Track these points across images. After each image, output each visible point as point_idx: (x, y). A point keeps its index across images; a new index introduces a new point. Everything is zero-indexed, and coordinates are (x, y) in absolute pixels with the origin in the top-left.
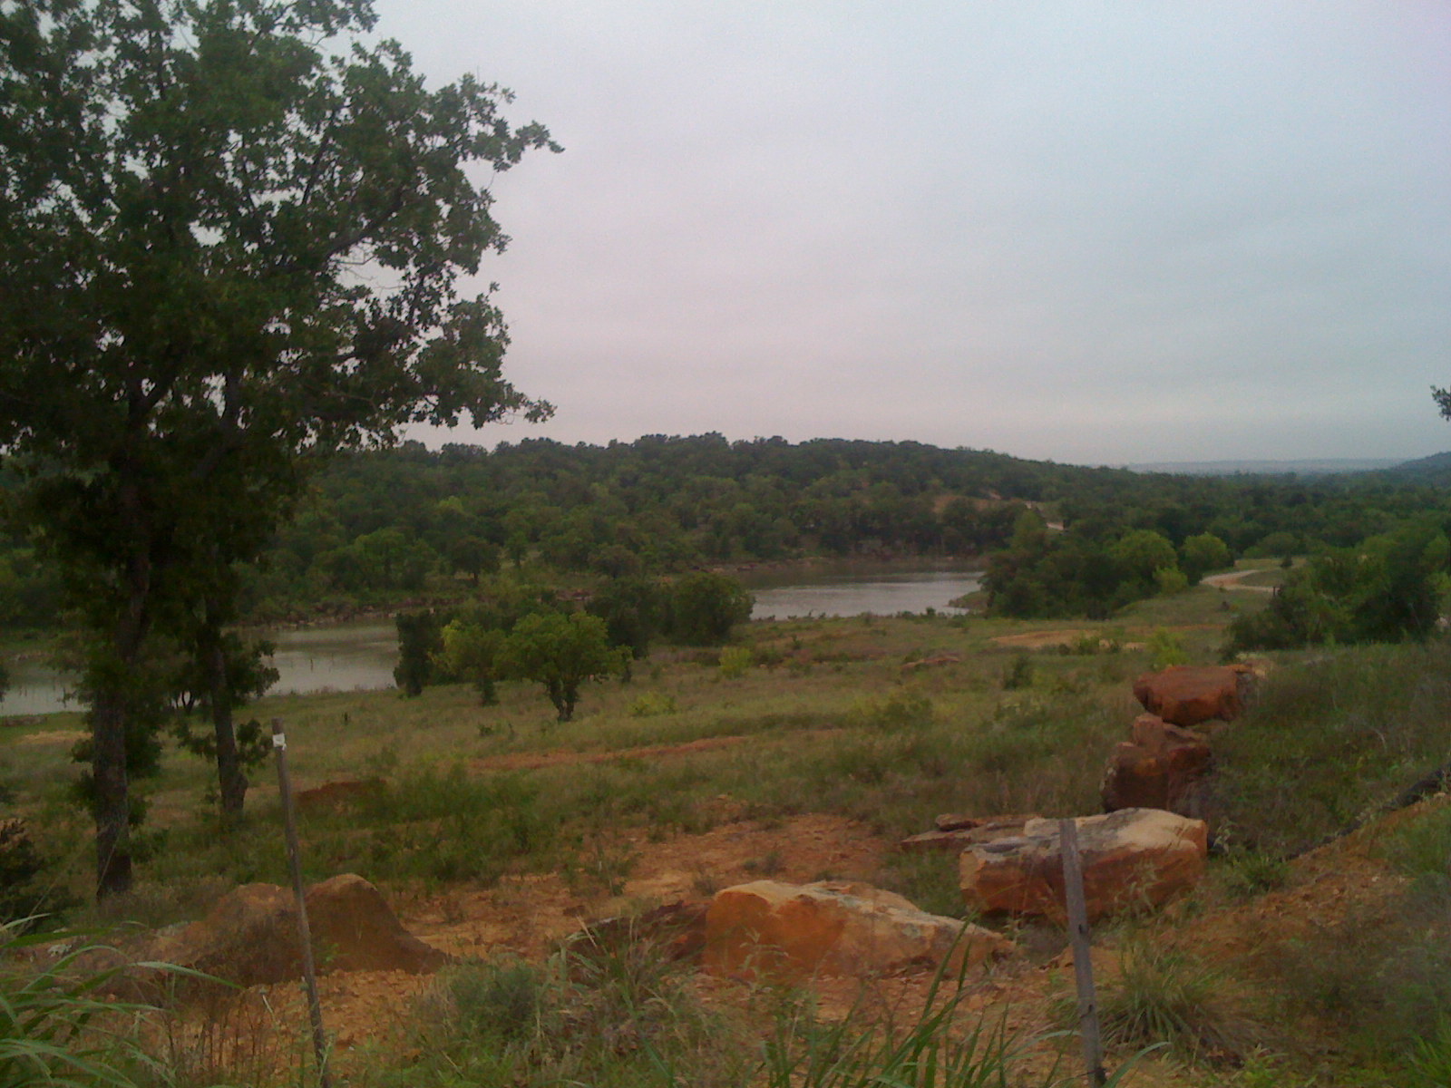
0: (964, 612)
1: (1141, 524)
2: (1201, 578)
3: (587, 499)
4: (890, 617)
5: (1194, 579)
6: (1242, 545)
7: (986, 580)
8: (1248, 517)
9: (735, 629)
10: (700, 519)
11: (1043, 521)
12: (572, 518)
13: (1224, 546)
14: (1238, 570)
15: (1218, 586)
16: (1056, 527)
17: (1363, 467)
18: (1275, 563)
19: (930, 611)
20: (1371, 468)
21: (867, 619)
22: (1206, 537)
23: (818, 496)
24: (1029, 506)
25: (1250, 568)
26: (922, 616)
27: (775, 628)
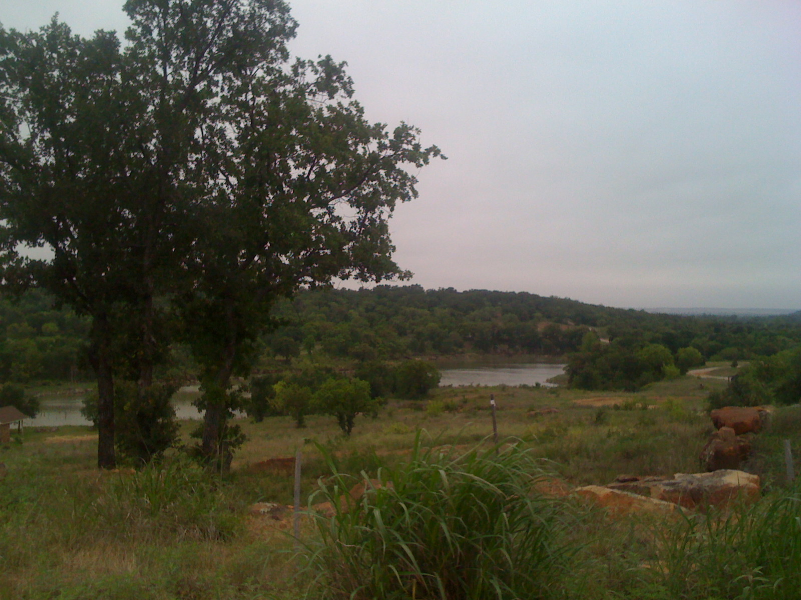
0: (556, 385)
1: (653, 341)
2: (687, 371)
3: (346, 318)
4: (515, 387)
5: (683, 372)
6: (709, 354)
7: (568, 368)
8: (712, 339)
9: (430, 391)
10: (408, 331)
11: (598, 338)
12: (339, 329)
13: (700, 354)
14: (707, 367)
15: (697, 376)
16: (605, 341)
17: (774, 313)
18: (728, 364)
19: (538, 385)
20: (778, 313)
21: (503, 388)
22: (690, 349)
23: (474, 320)
24: (590, 329)
25: (714, 367)
26: (533, 387)
27: (453, 391)
